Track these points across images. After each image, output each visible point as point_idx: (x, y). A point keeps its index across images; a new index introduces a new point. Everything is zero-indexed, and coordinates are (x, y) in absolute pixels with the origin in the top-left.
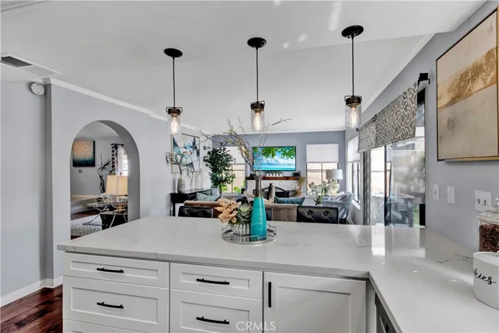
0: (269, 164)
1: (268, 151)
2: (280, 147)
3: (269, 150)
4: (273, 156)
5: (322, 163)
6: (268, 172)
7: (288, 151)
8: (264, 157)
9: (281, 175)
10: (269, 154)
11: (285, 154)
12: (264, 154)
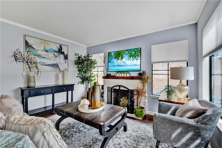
0: (119, 66)
2: (127, 50)
3: (120, 54)
4: (122, 58)
5: (168, 62)
6: (118, 72)
7: (133, 52)
8: (115, 60)
9: (128, 75)
10: (119, 57)
11: (131, 56)
12: (115, 58)
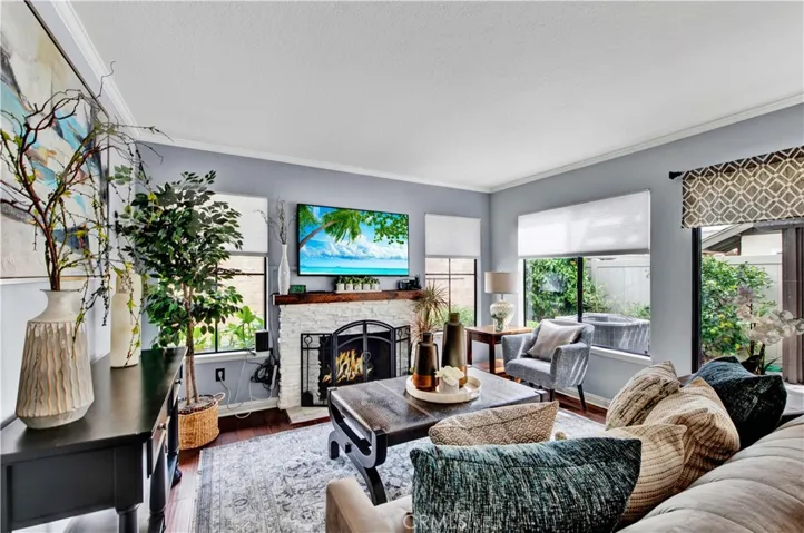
1: (340, 221)
2: (371, 213)
3: (344, 219)
4: (354, 234)
6: (343, 278)
7: (389, 222)
8: (329, 239)
9: (377, 288)
10: (343, 228)
11: (382, 231)
12: (329, 230)
